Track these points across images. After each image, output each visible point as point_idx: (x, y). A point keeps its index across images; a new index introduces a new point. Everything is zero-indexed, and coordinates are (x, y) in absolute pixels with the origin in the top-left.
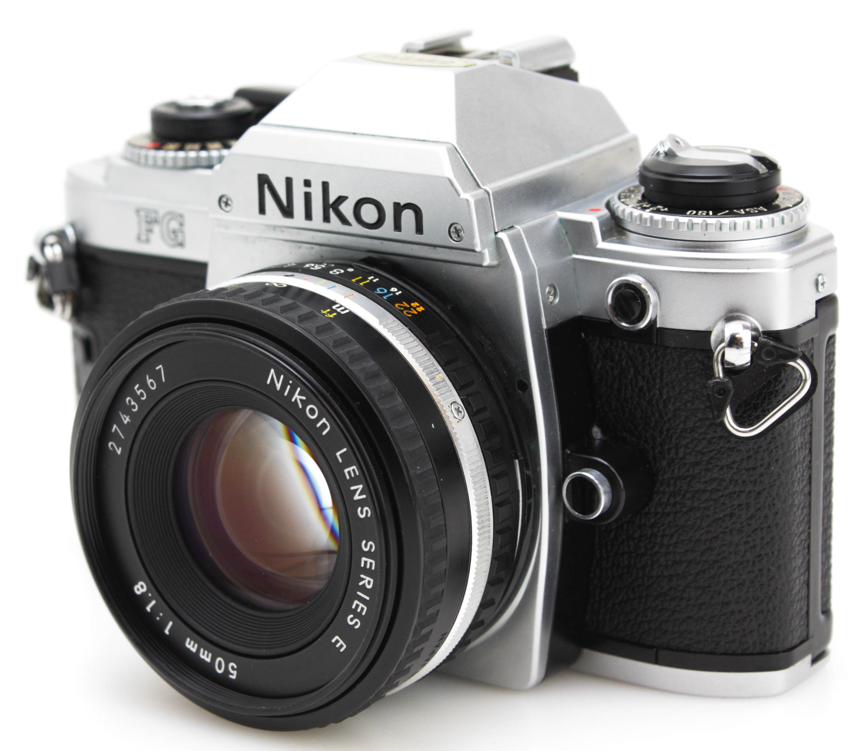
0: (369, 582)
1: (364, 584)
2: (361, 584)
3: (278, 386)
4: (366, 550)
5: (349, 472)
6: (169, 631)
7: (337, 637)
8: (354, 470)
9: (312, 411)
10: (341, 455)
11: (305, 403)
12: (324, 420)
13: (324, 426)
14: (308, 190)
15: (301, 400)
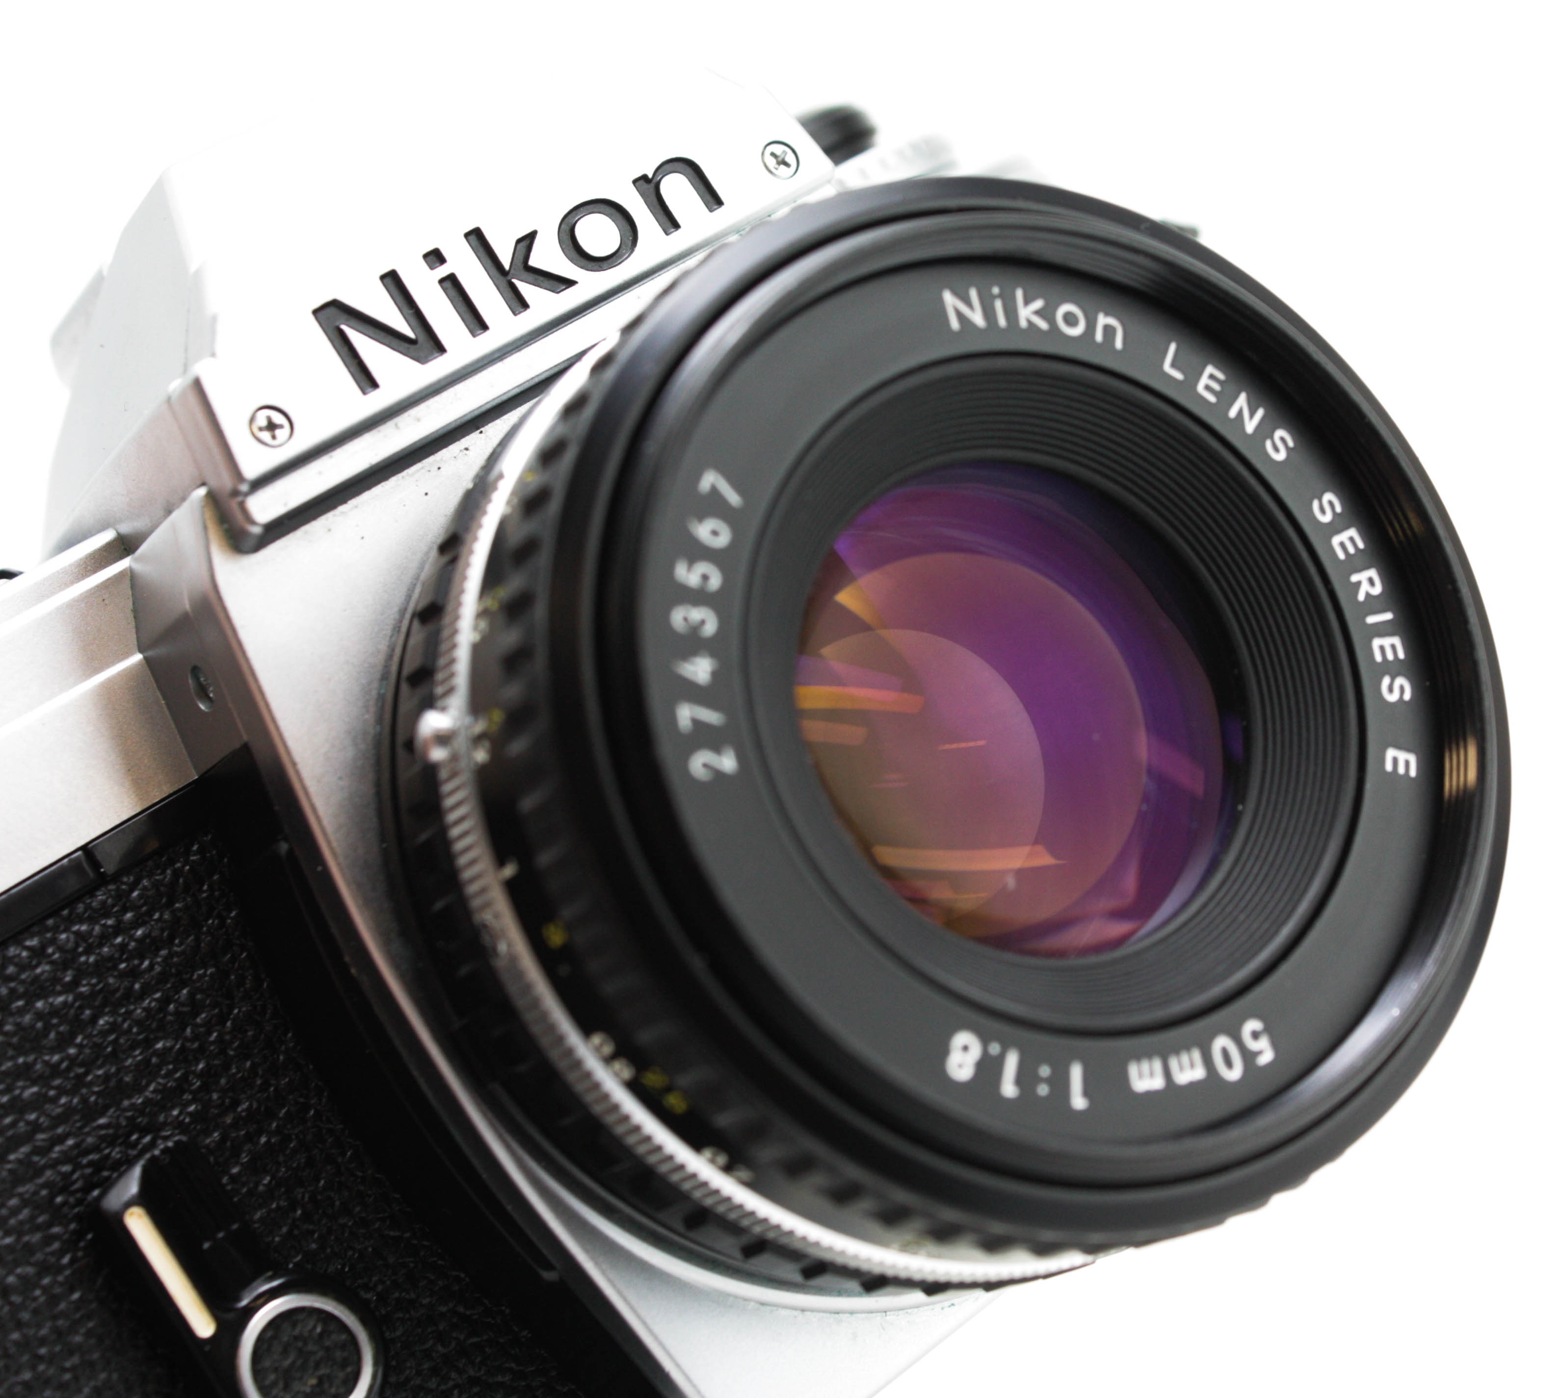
0: (1371, 582)
1: (1368, 595)
2: (1361, 597)
3: (978, 318)
4: (1327, 518)
5: (1208, 388)
6: (1086, 1093)
7: (1391, 753)
8: (1212, 377)
9: (1070, 319)
10: (1173, 365)
11: (1046, 313)
12: (1103, 320)
13: (1109, 331)
14: (443, 271)
15: (1037, 313)
